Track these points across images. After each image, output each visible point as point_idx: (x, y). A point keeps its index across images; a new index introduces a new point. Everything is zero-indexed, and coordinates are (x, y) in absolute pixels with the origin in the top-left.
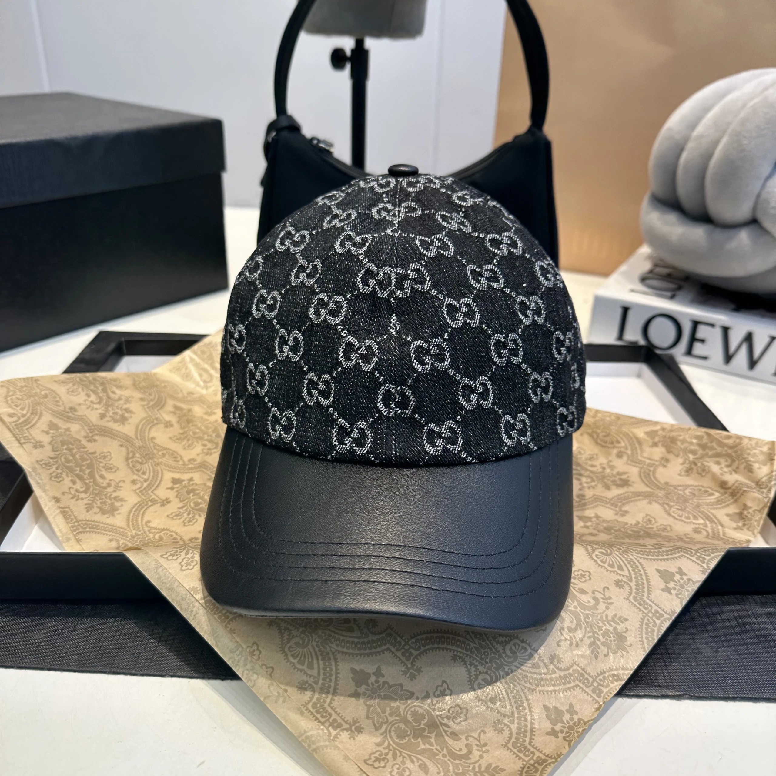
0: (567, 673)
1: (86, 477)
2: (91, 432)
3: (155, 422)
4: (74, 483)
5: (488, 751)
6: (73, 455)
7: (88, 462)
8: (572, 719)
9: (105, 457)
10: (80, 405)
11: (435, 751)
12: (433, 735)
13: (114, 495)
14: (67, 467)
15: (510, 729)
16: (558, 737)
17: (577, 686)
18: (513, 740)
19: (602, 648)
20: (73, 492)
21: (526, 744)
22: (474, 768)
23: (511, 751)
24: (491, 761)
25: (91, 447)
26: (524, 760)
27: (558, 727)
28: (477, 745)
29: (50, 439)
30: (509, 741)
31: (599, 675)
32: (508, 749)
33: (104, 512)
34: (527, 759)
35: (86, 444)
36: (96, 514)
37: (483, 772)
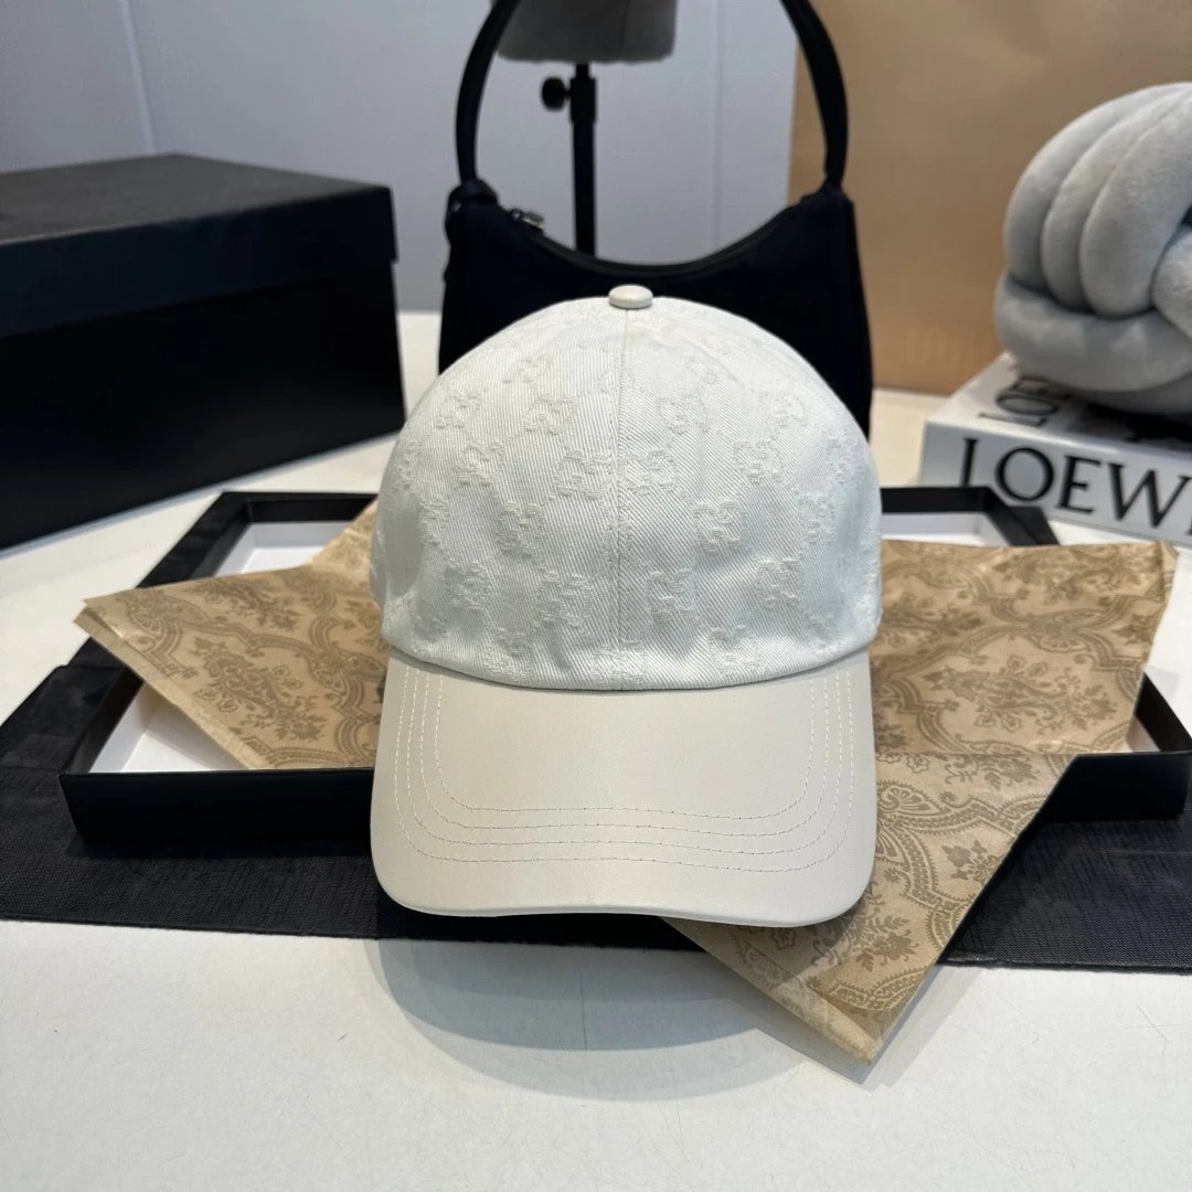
0: (964, 809)
1: (264, 699)
2: (253, 645)
3: (331, 623)
4: (252, 708)
6: (239, 677)
7: (262, 681)
9: (281, 672)
10: (227, 613)
13: (308, 714)
14: (237, 693)
16: (966, 879)
19: (1004, 778)
20: (254, 719)
21: (930, 891)
24: (889, 914)
25: (258, 663)
27: (965, 868)
29: (203, 663)
30: (907, 890)
31: (1005, 807)
32: (909, 898)
33: (302, 736)
34: (933, 906)
35: (252, 660)
36: (292, 739)
37: (883, 926)
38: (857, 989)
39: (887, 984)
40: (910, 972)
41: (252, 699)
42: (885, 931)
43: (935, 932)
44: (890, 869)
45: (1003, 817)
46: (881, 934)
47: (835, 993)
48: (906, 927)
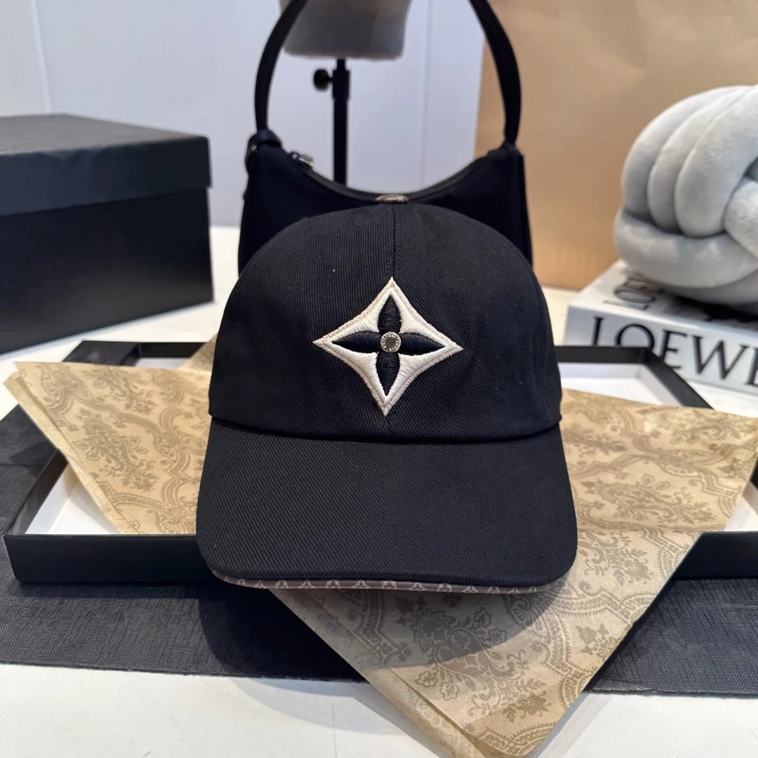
0: (596, 597)
1: (119, 456)
2: (119, 419)
3: (176, 413)
4: (110, 462)
5: (528, 668)
6: (106, 438)
7: (120, 444)
8: (604, 638)
9: (135, 441)
10: (106, 396)
11: (480, 669)
12: (476, 656)
13: (147, 472)
14: (101, 448)
15: (548, 649)
16: (592, 654)
17: (606, 609)
18: (551, 657)
19: (626, 575)
20: (109, 469)
21: (564, 661)
22: (517, 683)
23: (550, 667)
24: (532, 677)
25: (121, 432)
26: (562, 675)
27: (591, 645)
28: (518, 663)
29: (83, 424)
30: (547, 659)
31: (625, 599)
32: (547, 665)
33: (139, 487)
34: (565, 674)
35: (116, 429)
36: (132, 488)
37: (525, 686)
38: (501, 736)
39: (524, 734)
40: (543, 726)
41: (112, 456)
42: (528, 691)
43: (564, 695)
44: (536, 641)
45: (623, 607)
46: (523, 693)
47: (483, 737)
48: (544, 689)
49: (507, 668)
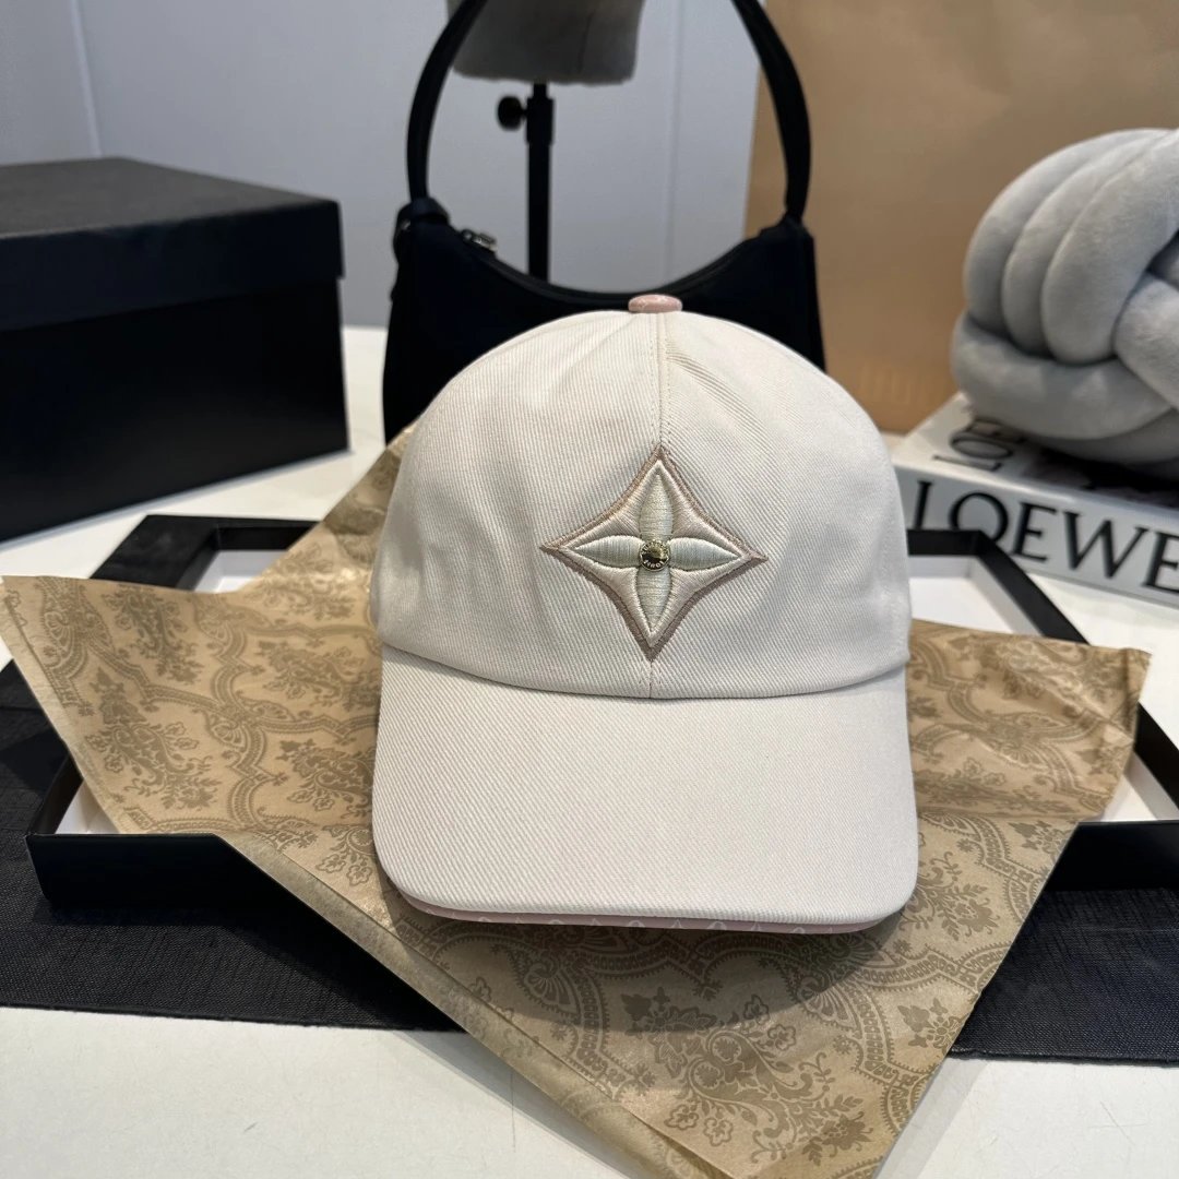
0: (921, 961)
1: (153, 761)
2: (149, 696)
3: (237, 671)
4: (138, 772)
5: (833, 1080)
6: (131, 731)
7: (152, 740)
8: (940, 1019)
9: (175, 730)
10: (131, 646)
11: (760, 1091)
12: (753, 1071)
14: (125, 749)
15: (859, 1047)
16: (926, 1046)
17: (939, 975)
18: (865, 1059)
19: (960, 926)
20: (139, 785)
21: (885, 1062)
22: (818, 1105)
23: (866, 1074)
24: (839, 1092)
25: (151, 718)
26: (885, 1084)
27: (924, 1033)
28: (816, 1074)
29: (100, 701)
30: (860, 1062)
31: (965, 959)
32: (861, 1072)
33: (191, 804)
34: (889, 1081)
35: (145, 714)
36: (179, 808)
37: (832, 1108)
40: (864, 1164)
42: (835, 1115)
43: (890, 1115)
44: (840, 1037)
45: (963, 970)
46: (830, 1118)
48: (859, 1108)
49: (801, 1084)
